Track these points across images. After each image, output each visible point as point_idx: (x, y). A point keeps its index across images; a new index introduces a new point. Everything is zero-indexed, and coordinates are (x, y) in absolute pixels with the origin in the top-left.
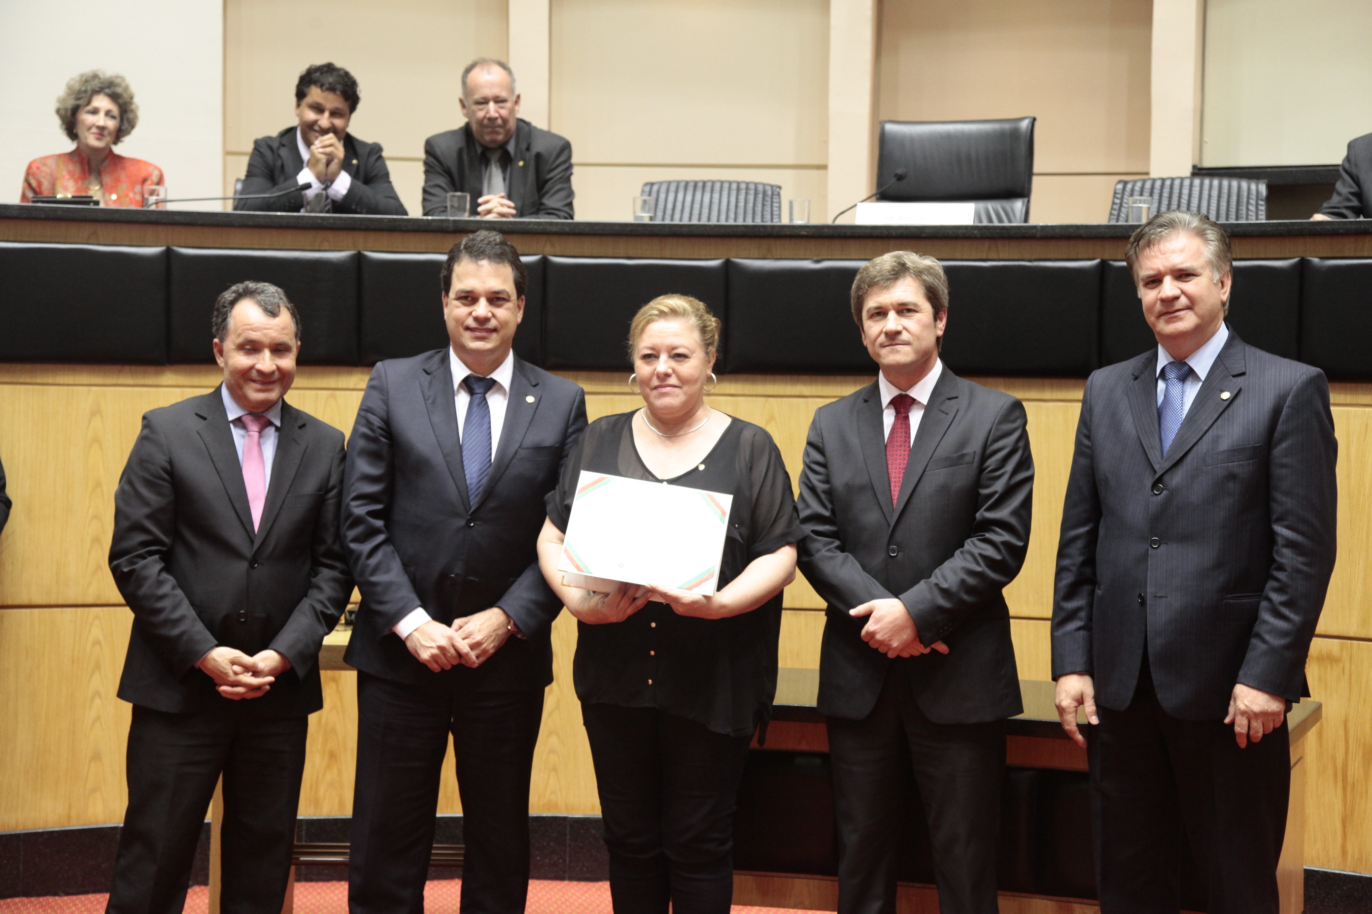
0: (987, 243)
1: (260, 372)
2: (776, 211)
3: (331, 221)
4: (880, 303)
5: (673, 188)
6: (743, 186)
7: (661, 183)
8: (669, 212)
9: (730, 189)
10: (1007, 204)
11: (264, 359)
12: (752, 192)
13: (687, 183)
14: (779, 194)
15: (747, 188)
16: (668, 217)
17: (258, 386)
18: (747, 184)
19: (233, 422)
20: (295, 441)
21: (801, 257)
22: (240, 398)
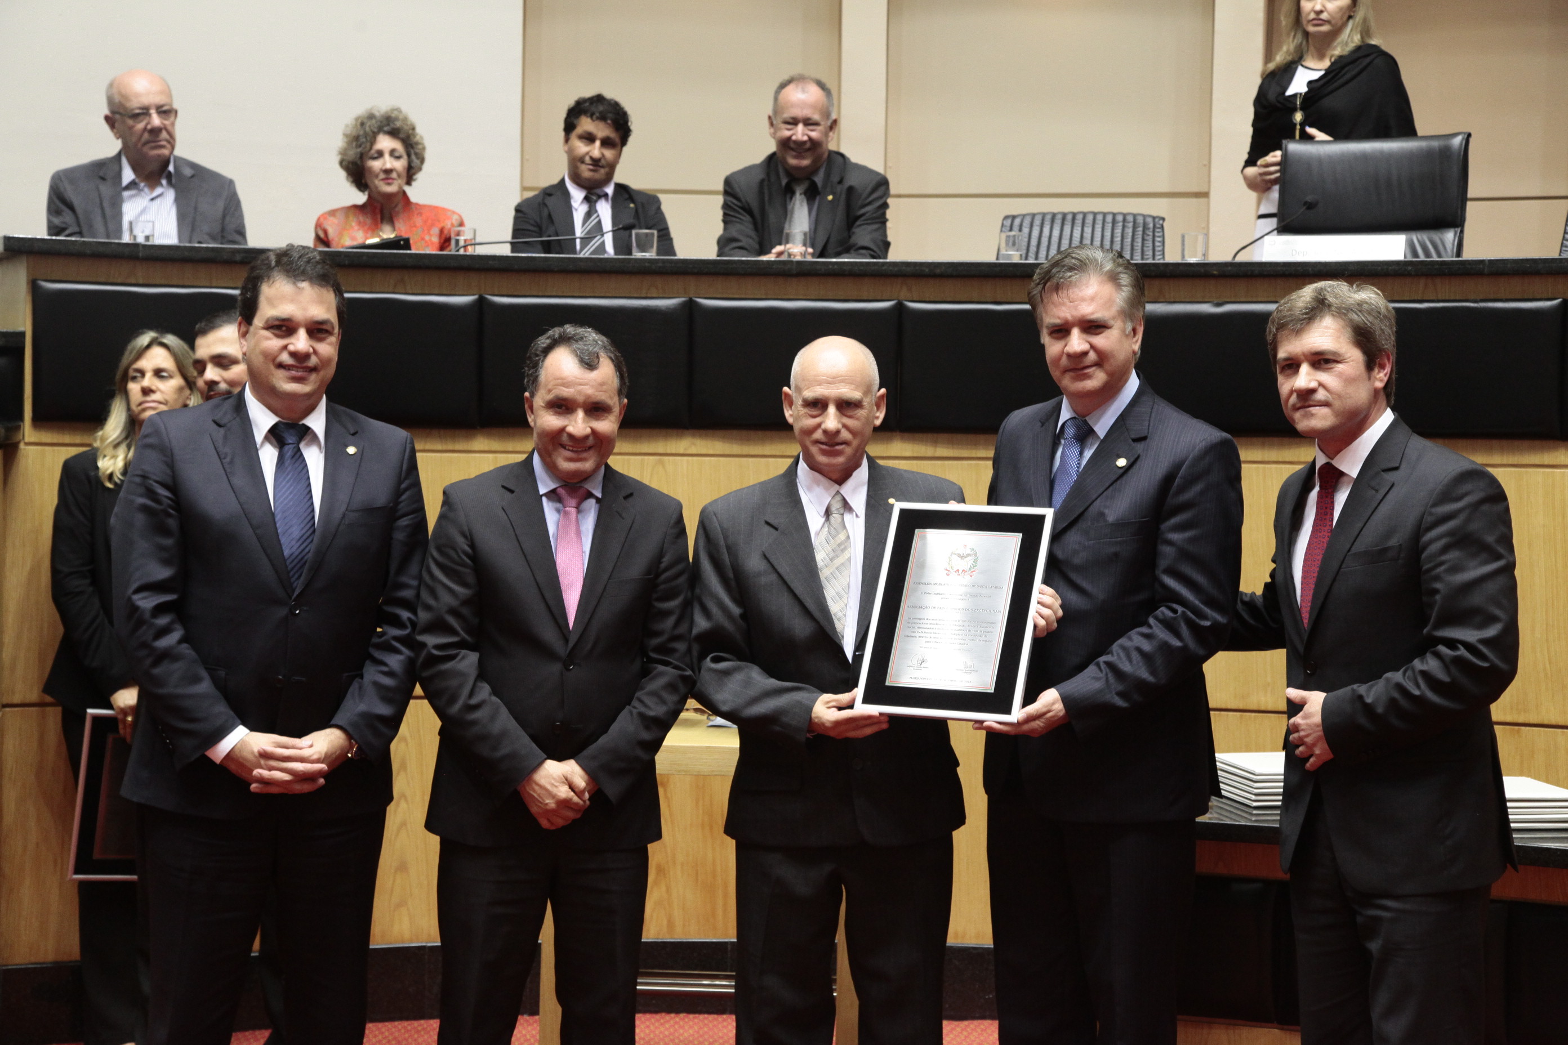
0: (1423, 281)
1: (571, 436)
2: (1159, 246)
3: (660, 265)
4: (1290, 353)
5: (1037, 222)
6: (1120, 218)
7: (1024, 216)
8: (1033, 249)
9: (1104, 221)
10: (1435, 235)
11: (576, 422)
12: (1131, 225)
13: (1054, 216)
14: (1162, 227)
15: (1124, 220)
16: (1032, 254)
17: (568, 454)
18: (1125, 215)
19: (545, 495)
20: (621, 516)
21: (1198, 300)
22: (551, 467)
